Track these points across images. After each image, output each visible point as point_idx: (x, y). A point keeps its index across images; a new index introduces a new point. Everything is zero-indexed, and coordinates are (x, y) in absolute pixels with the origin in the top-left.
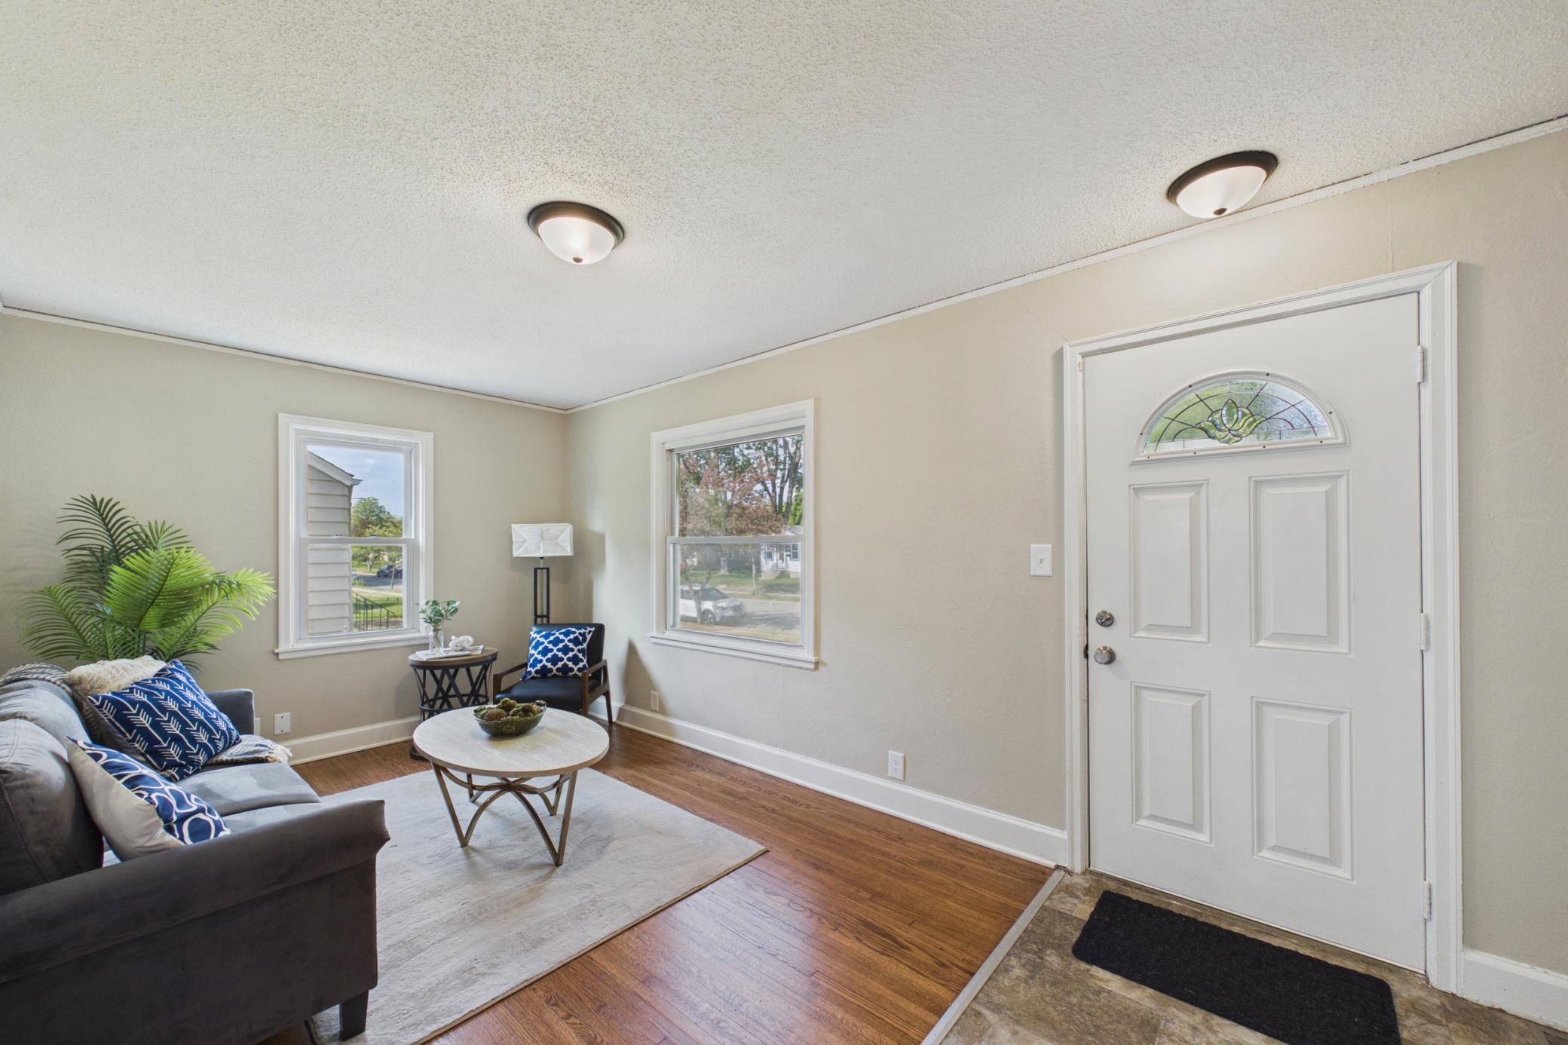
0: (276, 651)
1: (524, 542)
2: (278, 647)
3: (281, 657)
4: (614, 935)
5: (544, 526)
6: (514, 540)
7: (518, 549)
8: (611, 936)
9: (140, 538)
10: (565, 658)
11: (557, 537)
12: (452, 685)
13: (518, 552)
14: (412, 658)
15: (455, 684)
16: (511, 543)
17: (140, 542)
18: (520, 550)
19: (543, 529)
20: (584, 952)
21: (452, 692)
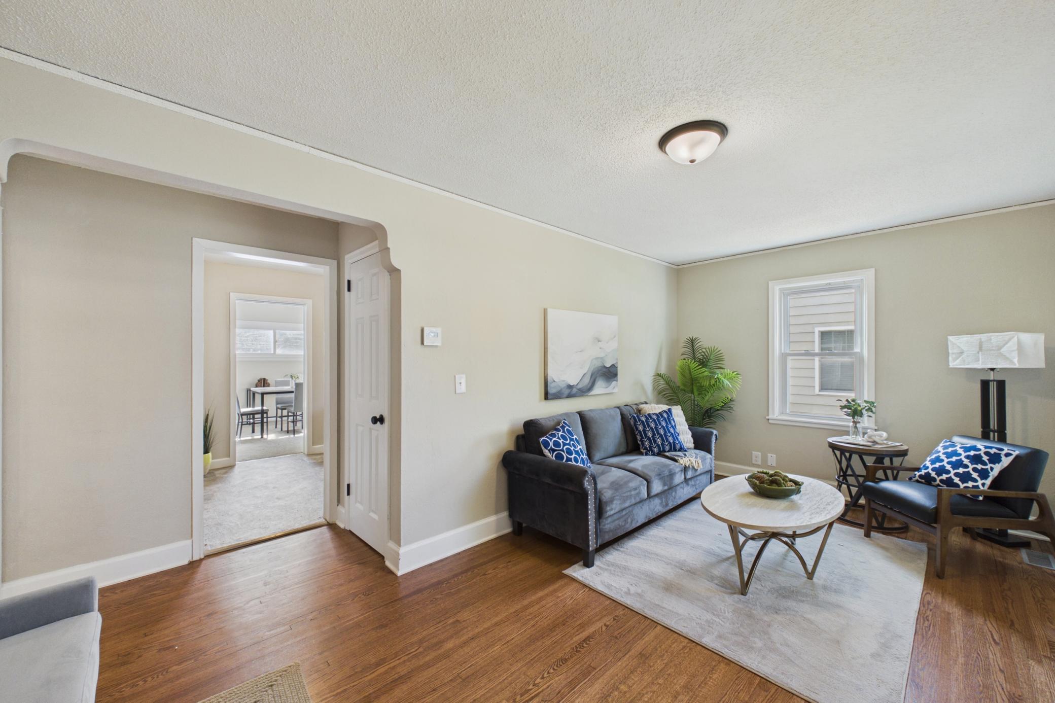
0: (767, 418)
1: (962, 353)
2: (768, 415)
3: (770, 421)
4: (680, 633)
5: (984, 337)
6: (950, 351)
7: (955, 360)
8: (678, 632)
9: (705, 355)
10: (953, 472)
11: (1000, 348)
12: (849, 466)
13: (955, 363)
14: (830, 440)
15: (851, 465)
16: (948, 354)
17: (705, 356)
18: (958, 361)
19: (983, 340)
20: (659, 622)
21: (849, 472)
